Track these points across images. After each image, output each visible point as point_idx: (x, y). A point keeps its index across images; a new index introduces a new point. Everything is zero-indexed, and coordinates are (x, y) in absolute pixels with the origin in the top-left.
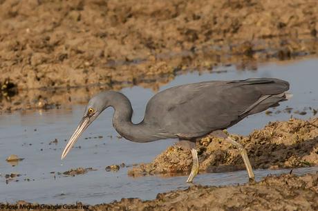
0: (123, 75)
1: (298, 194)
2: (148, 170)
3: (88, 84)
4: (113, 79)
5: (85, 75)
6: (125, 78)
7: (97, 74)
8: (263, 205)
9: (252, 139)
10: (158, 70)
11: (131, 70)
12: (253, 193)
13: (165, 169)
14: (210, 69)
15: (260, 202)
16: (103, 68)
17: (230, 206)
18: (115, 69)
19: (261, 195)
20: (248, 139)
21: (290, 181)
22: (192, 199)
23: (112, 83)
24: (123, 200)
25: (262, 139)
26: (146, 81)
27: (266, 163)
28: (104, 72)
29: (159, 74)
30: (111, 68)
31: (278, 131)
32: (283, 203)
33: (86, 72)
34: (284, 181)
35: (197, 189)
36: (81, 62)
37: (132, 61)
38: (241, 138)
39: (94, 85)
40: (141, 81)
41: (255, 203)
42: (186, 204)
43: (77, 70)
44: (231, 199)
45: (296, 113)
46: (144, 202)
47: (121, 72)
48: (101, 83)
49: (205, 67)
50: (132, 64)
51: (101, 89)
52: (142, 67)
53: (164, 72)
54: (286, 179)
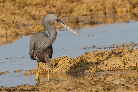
0: (22, 31)
1: (97, 84)
2: (32, 73)
3: (7, 35)
4: (18, 33)
5: (6, 31)
6: (23, 32)
7: (11, 31)
8: (82, 88)
9: (78, 60)
10: (37, 29)
11: (26, 29)
12: (78, 83)
13: (40, 72)
14: (60, 29)
15: (81, 87)
16: (14, 28)
17: (68, 88)
18: (19, 28)
19: (81, 84)
20: (76, 59)
21: (94, 78)
22: (52, 85)
23: (17, 35)
24: (22, 85)
25: (82, 60)
26: (32, 34)
27: (84, 70)
28: (14, 30)
29: (38, 31)
30: (17, 28)
31: (89, 56)
32: (91, 87)
33: (6, 29)
34: (91, 78)
35: (53, 81)
36: (4, 25)
37: (26, 25)
38: (73, 59)
39: (10, 35)
40: (30, 34)
41: (79, 87)
42: (49, 88)
43: (3, 29)
44: (68, 85)
45: (96, 48)
46: (31, 86)
47: (21, 30)
48: (13, 34)
49: (58, 28)
50: (26, 26)
51: (13, 37)
52: (30, 28)
53: (40, 30)
54: (92, 77)
